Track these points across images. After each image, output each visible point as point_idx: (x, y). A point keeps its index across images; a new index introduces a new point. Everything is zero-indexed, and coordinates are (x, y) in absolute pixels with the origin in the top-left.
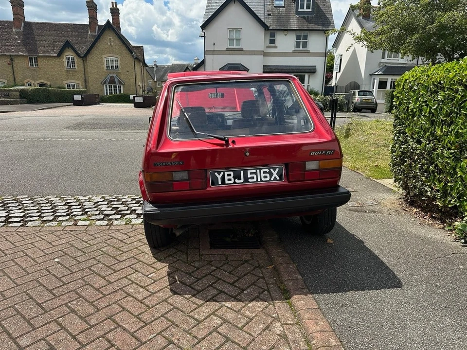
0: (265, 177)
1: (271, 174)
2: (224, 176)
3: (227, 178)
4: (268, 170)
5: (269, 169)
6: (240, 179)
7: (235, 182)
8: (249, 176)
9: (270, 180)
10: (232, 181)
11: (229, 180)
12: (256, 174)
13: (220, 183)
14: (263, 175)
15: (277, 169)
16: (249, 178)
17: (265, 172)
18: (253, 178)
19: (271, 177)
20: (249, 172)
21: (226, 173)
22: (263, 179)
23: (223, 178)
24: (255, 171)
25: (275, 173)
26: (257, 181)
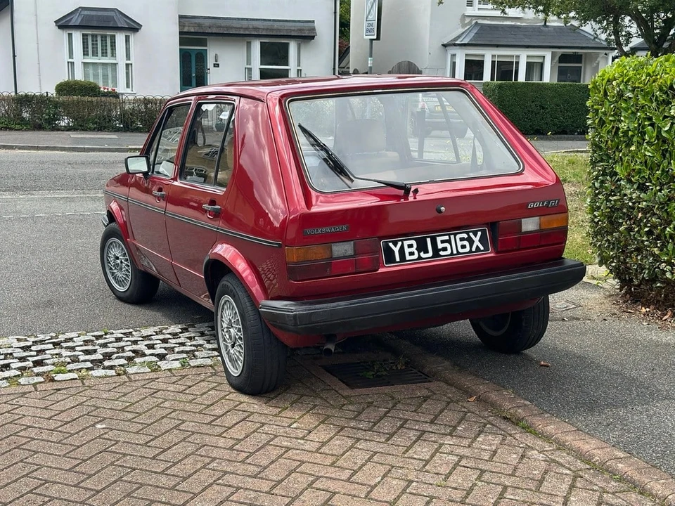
0: (463, 247)
1: (471, 242)
2: (402, 245)
3: (407, 250)
4: (465, 236)
5: (467, 233)
6: (426, 252)
7: (420, 258)
8: (440, 246)
9: (471, 251)
10: (416, 256)
11: (412, 254)
12: (449, 241)
13: (398, 259)
14: (459, 244)
15: (479, 233)
16: (440, 250)
17: (462, 239)
18: (445, 249)
19: (471, 247)
20: (439, 239)
21: (406, 243)
22: (461, 250)
23: (402, 251)
24: (447, 238)
25: (476, 240)
26: (452, 254)
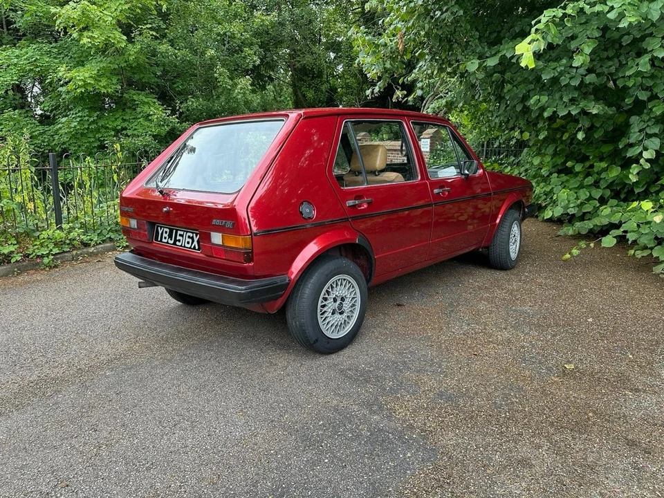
0: (188, 243)
1: (193, 241)
2: (163, 232)
3: (164, 235)
4: (191, 235)
5: (193, 233)
6: (171, 240)
7: (167, 243)
8: (178, 238)
9: (191, 248)
10: (166, 241)
11: (165, 238)
13: (159, 239)
14: (187, 240)
15: (198, 236)
16: (177, 241)
17: (189, 237)
18: (179, 241)
19: (192, 244)
20: (179, 232)
21: (165, 230)
22: (187, 245)
24: (182, 233)
25: (196, 239)
26: (181, 246)
